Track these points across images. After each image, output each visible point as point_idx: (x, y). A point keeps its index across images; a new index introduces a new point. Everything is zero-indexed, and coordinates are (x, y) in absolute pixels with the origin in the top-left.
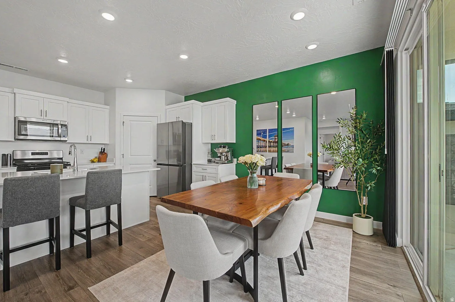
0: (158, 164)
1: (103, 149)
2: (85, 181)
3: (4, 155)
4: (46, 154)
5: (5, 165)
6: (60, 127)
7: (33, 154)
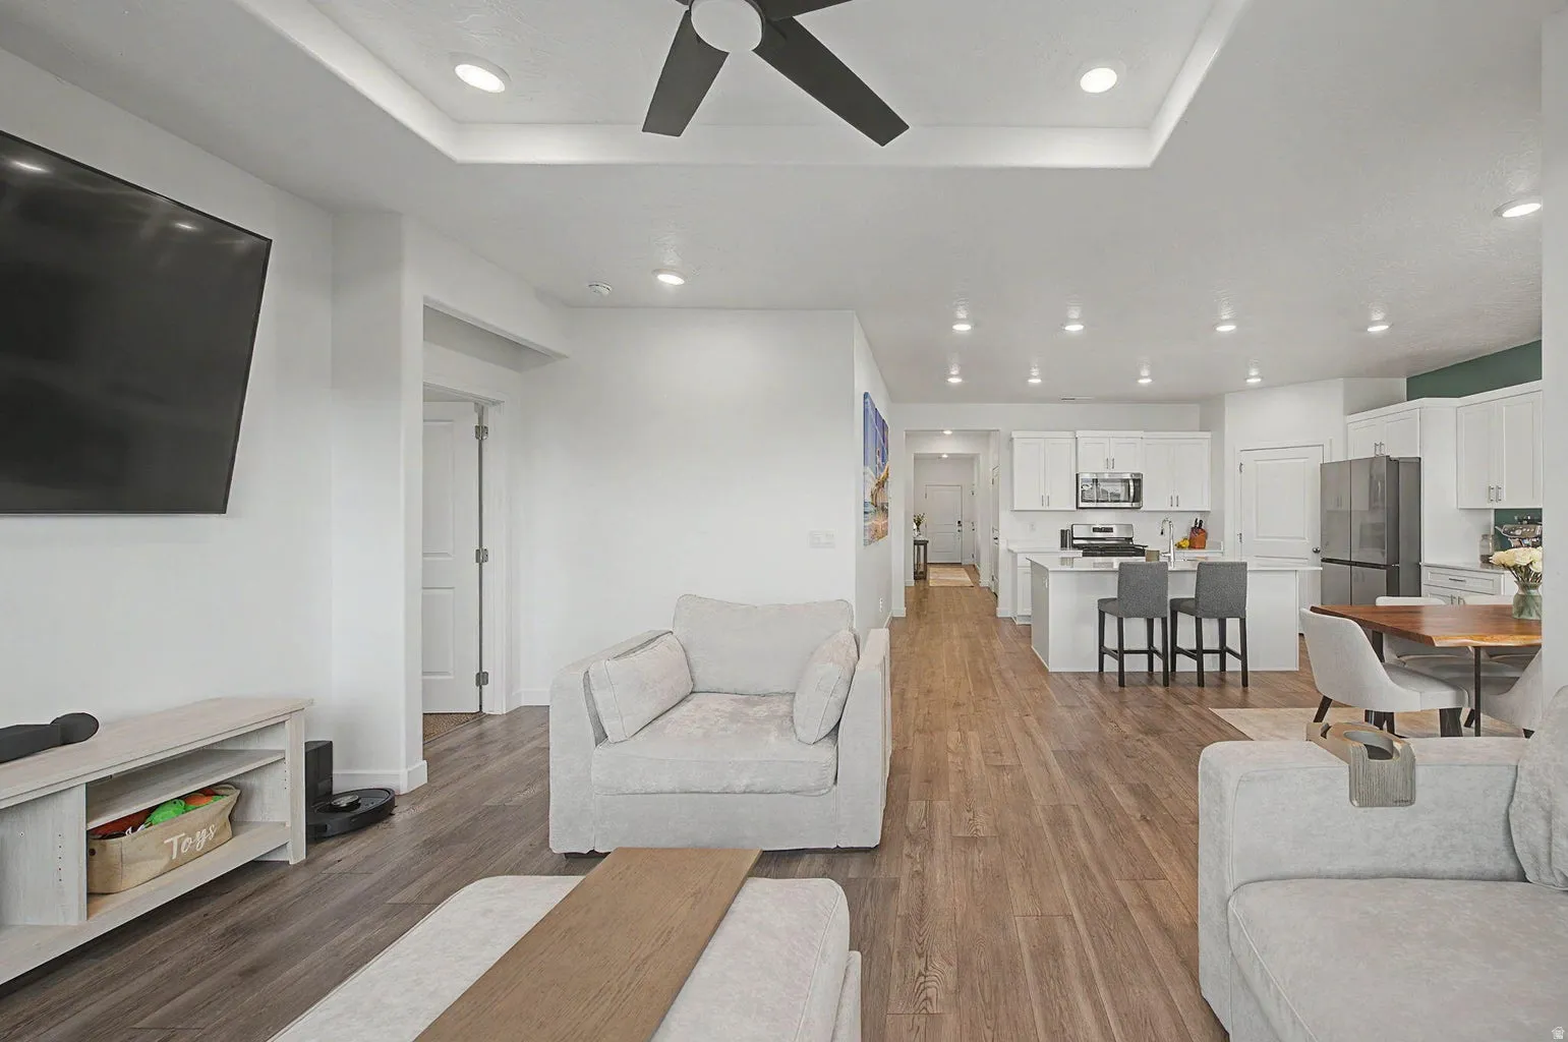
0: (1322, 561)
1: (1198, 521)
2: (1194, 576)
3: (1062, 531)
4: (1111, 530)
5: (1064, 545)
6: (1131, 484)
7: (1095, 530)
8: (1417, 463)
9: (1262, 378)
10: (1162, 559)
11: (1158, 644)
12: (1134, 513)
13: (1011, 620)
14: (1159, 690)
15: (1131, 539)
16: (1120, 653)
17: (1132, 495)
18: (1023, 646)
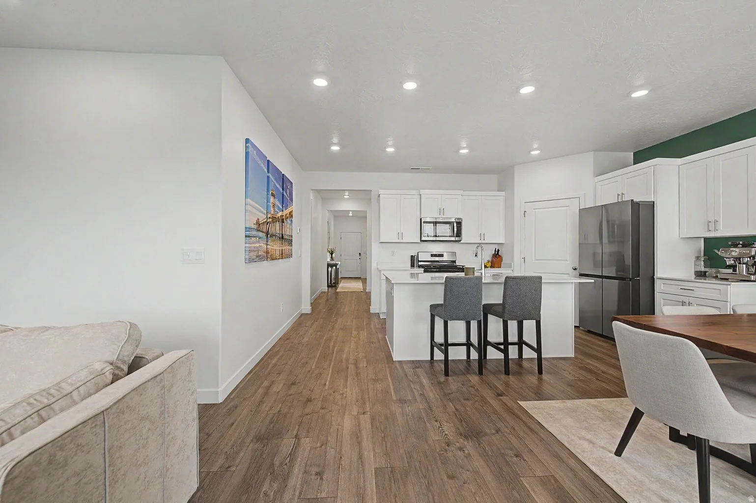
0: (580, 275)
1: (497, 250)
3: (412, 256)
4: (442, 256)
5: (412, 266)
6: (455, 225)
7: (432, 255)
8: (652, 206)
9: (541, 151)
10: (476, 274)
11: (474, 339)
12: (456, 245)
13: (378, 315)
14: (475, 379)
15: (455, 262)
16: (446, 346)
17: (455, 232)
18: (380, 336)
